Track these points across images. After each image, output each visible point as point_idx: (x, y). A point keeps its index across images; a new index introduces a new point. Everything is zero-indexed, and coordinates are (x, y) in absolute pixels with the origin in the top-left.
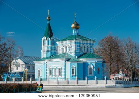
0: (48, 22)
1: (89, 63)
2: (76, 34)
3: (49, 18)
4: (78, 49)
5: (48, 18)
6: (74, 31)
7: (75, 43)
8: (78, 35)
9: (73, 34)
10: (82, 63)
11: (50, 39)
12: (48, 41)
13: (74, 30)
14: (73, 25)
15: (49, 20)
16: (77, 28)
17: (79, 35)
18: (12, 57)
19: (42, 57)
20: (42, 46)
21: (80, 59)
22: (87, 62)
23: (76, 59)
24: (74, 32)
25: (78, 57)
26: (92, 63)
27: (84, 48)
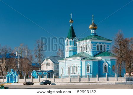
0: (71, 24)
1: (104, 61)
2: (94, 34)
3: (72, 21)
4: (94, 48)
5: (70, 21)
6: (92, 32)
7: (92, 43)
8: (95, 35)
9: (91, 34)
10: (97, 61)
11: (72, 40)
12: (71, 42)
13: (91, 31)
14: (91, 26)
15: (72, 23)
16: (95, 29)
17: (97, 35)
18: (42, 57)
19: (66, 56)
20: (66, 46)
21: (96, 58)
22: (102, 60)
23: (92, 58)
24: (91, 33)
25: (95, 56)
26: (107, 61)
27: (101, 47)
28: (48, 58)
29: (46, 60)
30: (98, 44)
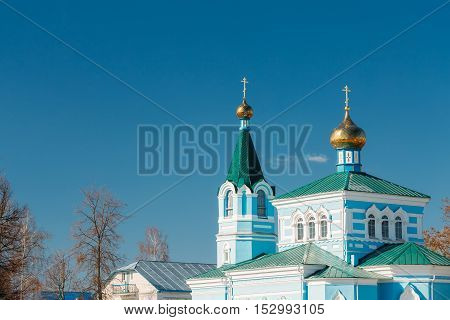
0: (243, 125)
1: (404, 286)
2: (352, 169)
3: (247, 108)
4: (356, 226)
5: (240, 110)
6: (345, 157)
7: (349, 204)
8: (357, 170)
9: (340, 169)
10: (374, 283)
11: (248, 191)
12: (244, 198)
13: (341, 153)
14: (338, 135)
15: (247, 118)
16: (355, 147)
17: (364, 174)
18: (109, 263)
19: (221, 262)
20: (221, 219)
21: (368, 269)
22: (396, 279)
23: (351, 270)
24: (341, 161)
25: (361, 261)
26: (418, 286)
27: (385, 224)
28: (132, 266)
29: (119, 276)
30: (373, 210)
